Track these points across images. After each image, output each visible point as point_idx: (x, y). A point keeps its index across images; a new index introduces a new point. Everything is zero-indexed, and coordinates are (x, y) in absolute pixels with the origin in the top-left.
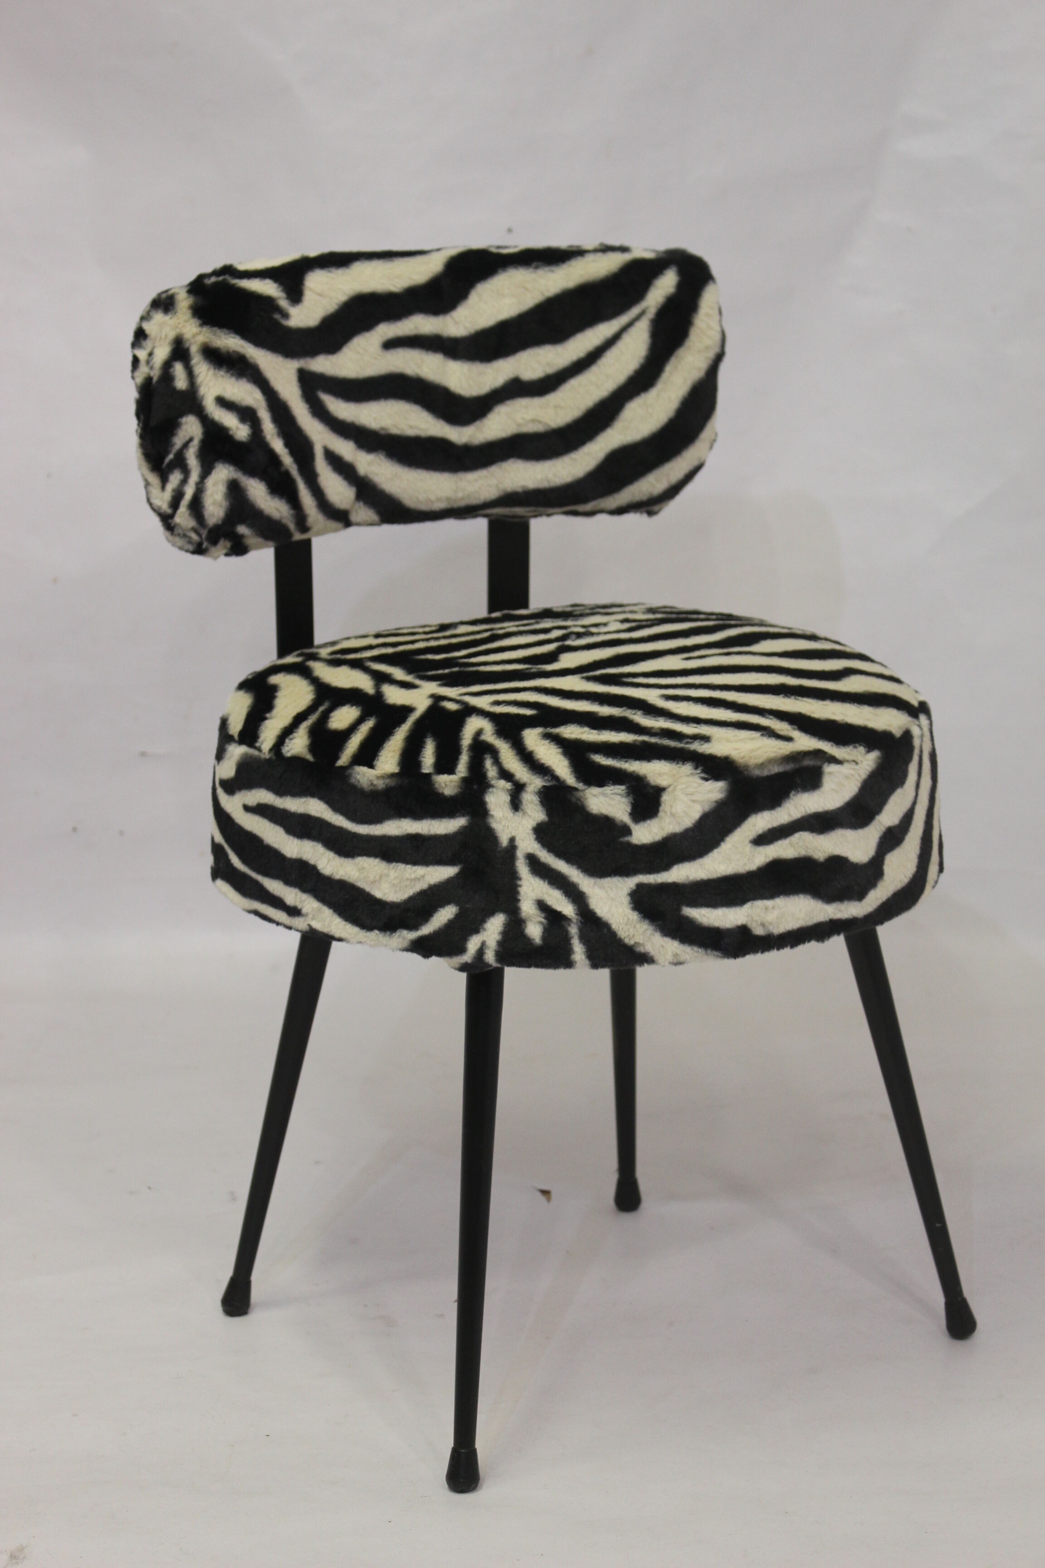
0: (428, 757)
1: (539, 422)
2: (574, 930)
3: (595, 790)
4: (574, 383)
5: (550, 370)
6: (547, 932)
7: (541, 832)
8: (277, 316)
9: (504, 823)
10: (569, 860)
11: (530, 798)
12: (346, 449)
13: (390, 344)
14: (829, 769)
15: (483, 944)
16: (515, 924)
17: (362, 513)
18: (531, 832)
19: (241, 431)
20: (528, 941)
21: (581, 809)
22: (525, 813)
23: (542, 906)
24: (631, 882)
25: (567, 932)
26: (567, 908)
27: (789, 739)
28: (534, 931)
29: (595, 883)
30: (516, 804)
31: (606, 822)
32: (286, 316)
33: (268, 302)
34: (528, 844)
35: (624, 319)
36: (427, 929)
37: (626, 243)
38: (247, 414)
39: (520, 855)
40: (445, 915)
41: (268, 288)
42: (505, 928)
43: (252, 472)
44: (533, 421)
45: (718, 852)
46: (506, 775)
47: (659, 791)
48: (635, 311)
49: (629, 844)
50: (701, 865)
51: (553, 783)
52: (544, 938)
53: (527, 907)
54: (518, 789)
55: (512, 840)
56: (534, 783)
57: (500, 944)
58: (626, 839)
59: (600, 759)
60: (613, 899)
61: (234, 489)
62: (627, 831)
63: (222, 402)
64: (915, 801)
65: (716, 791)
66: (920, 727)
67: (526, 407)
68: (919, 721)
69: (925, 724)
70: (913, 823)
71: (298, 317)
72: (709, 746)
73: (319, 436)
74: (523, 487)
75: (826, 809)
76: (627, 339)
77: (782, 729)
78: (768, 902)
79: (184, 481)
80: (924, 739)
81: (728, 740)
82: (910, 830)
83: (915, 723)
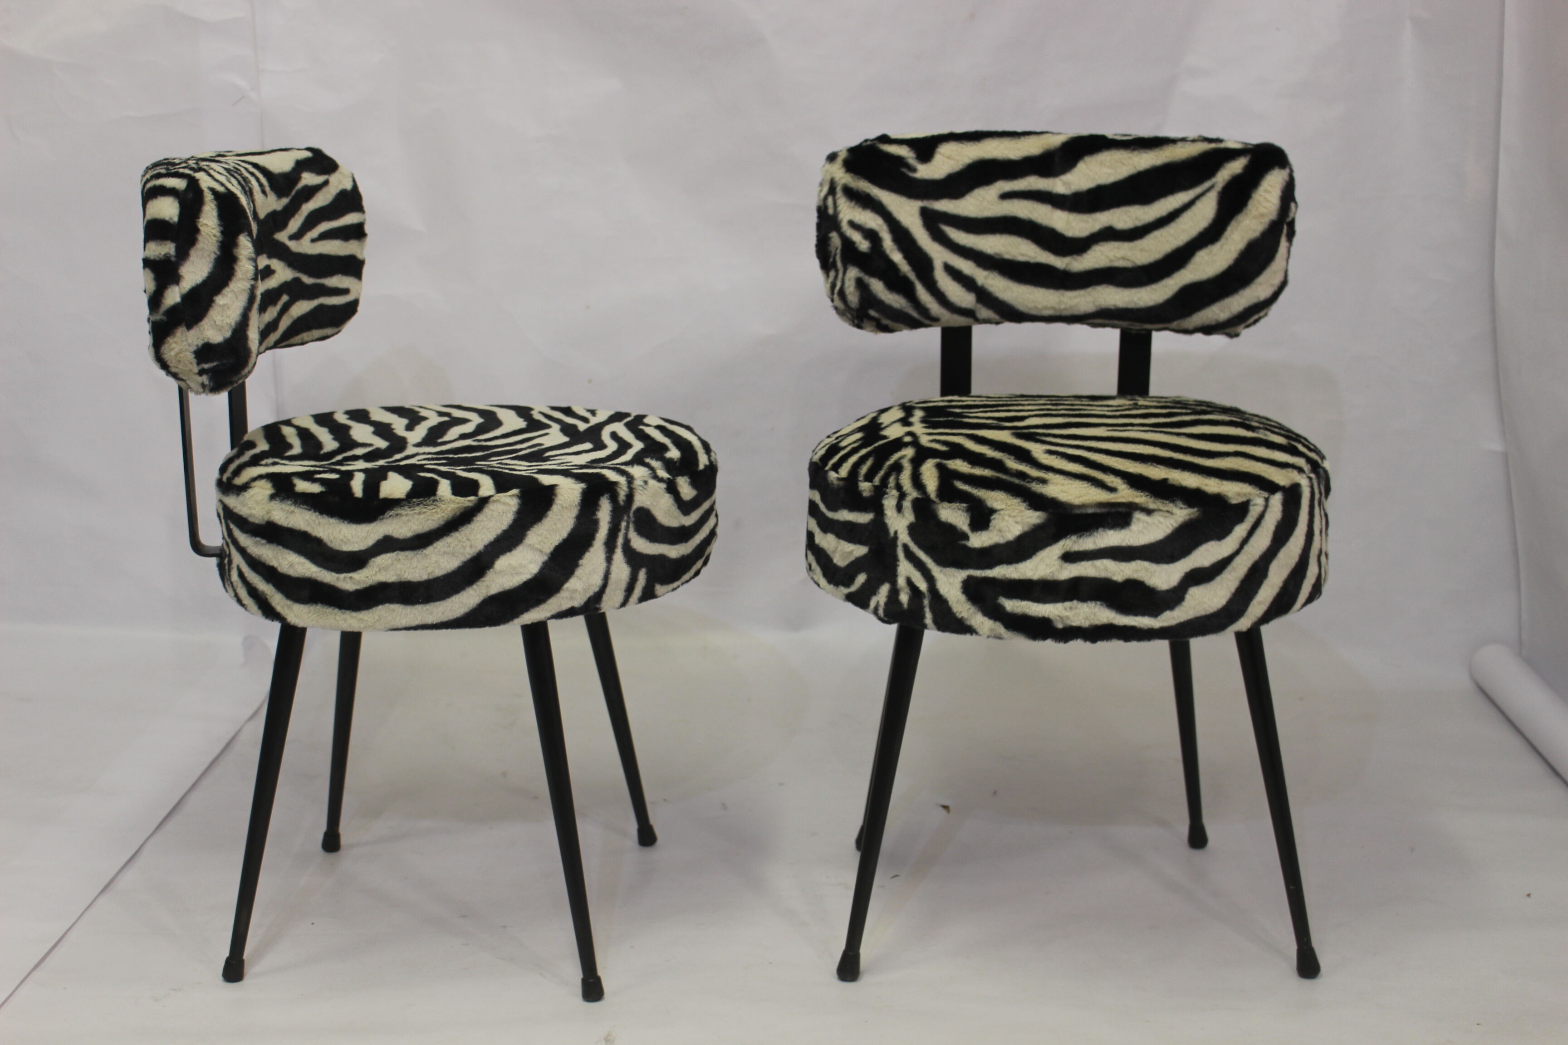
0: (864, 469)
1: (1128, 260)
2: (926, 602)
3: (946, 504)
4: (1157, 234)
5: (1139, 223)
6: (911, 600)
7: (912, 529)
8: (904, 170)
9: (892, 520)
10: (927, 552)
11: (907, 504)
12: (966, 267)
13: (1006, 196)
14: (1138, 516)
15: (878, 603)
16: (894, 593)
17: (984, 312)
18: (906, 529)
19: (864, 245)
20: (900, 604)
21: (934, 516)
22: (904, 516)
23: (910, 582)
24: (963, 574)
25: (922, 603)
26: (923, 586)
27: (1113, 490)
28: (904, 598)
29: (941, 571)
30: (899, 508)
31: (950, 529)
32: (914, 170)
33: (900, 161)
34: (904, 537)
35: (1198, 190)
36: (853, 588)
37: (1221, 137)
38: (872, 235)
39: (900, 543)
40: (861, 579)
41: (903, 151)
42: (889, 593)
43: (873, 274)
44: (1123, 258)
45: (1030, 562)
46: (899, 487)
47: (993, 511)
48: (1207, 185)
49: (966, 547)
50: (1016, 568)
51: (923, 496)
52: (909, 605)
53: (901, 582)
54: (902, 496)
55: (896, 533)
56: (913, 494)
57: (886, 604)
58: (964, 542)
59: (961, 486)
60: (951, 584)
61: (861, 284)
62: (966, 537)
63: (853, 224)
64: (1237, 553)
65: (1034, 517)
66: (1267, 500)
67: (1118, 248)
68: (1272, 496)
69: (1277, 500)
70: (1230, 568)
71: (925, 172)
72: (1043, 486)
73: (938, 254)
74: (1115, 306)
75: (1129, 544)
76: (1199, 205)
77: (1112, 482)
78: (1068, 604)
79: (836, 277)
80: (1269, 509)
81: (1063, 485)
82: (1224, 572)
83: (1263, 496)
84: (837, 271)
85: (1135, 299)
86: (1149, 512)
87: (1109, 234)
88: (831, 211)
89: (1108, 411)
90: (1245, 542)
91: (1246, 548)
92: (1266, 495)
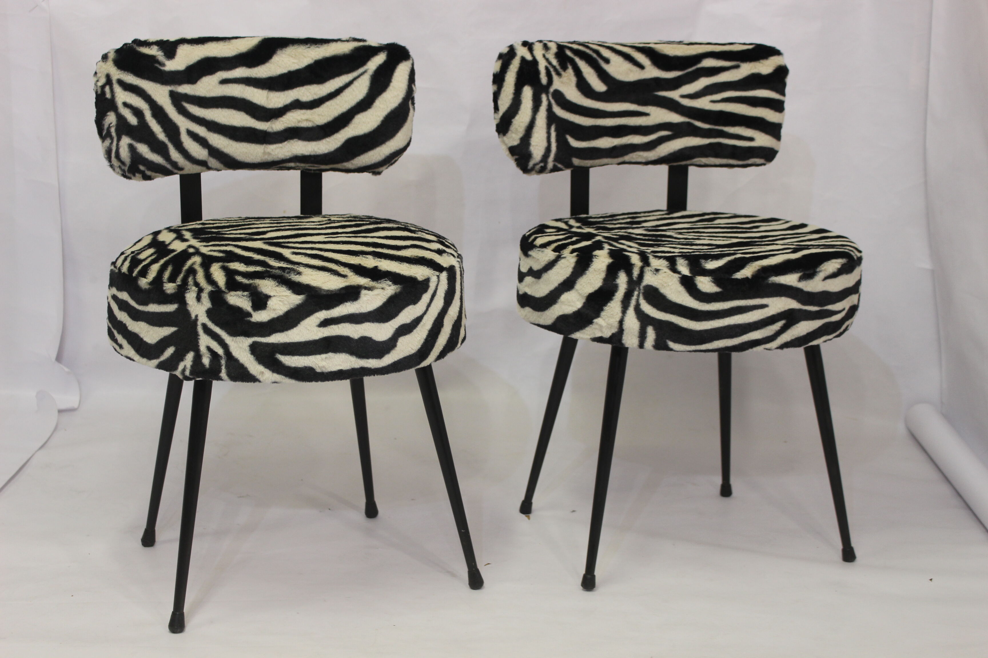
0: (167, 275)
1: (309, 122)
2: (223, 362)
3: (232, 293)
4: (328, 104)
5: (316, 97)
6: (211, 362)
7: (209, 313)
8: (157, 65)
9: (193, 307)
10: (222, 328)
11: (205, 296)
12: (201, 131)
13: (224, 82)
14: (363, 292)
15: (185, 366)
16: (198, 357)
17: (213, 162)
18: (205, 313)
19: (133, 120)
20: (203, 365)
21: (225, 303)
22: (202, 303)
23: (209, 349)
24: (250, 340)
25: (220, 363)
26: (220, 351)
27: (344, 276)
28: (206, 361)
29: (233, 340)
30: (199, 299)
31: (238, 310)
32: (164, 65)
33: (153, 58)
34: (203, 319)
35: (355, 74)
36: (163, 358)
38: (138, 113)
39: (199, 323)
40: (170, 351)
41: (153, 51)
42: (193, 359)
43: (140, 141)
44: (306, 121)
45: (296, 329)
46: (197, 284)
47: (268, 297)
48: (361, 70)
49: (250, 322)
50: (286, 335)
51: (217, 289)
52: (210, 365)
53: (203, 349)
54: (200, 290)
55: (197, 316)
56: (208, 288)
57: (192, 366)
58: (248, 319)
59: (241, 279)
60: (241, 348)
62: (250, 315)
63: (126, 105)
64: (425, 313)
65: (297, 299)
66: (438, 277)
67: (303, 114)
68: (441, 274)
69: (444, 276)
70: (422, 323)
71: (171, 66)
72: (299, 277)
73: (183, 123)
74: (302, 154)
75: (360, 312)
76: (356, 83)
77: (343, 271)
78: (324, 356)
79: (111, 143)
80: (440, 283)
81: (311, 275)
82: (418, 326)
83: (436, 274)
84: (112, 139)
85: (316, 149)
86: (369, 289)
87: (297, 105)
88: (108, 96)
89: (314, 225)
90: (429, 306)
91: (430, 309)
92: (437, 273)
